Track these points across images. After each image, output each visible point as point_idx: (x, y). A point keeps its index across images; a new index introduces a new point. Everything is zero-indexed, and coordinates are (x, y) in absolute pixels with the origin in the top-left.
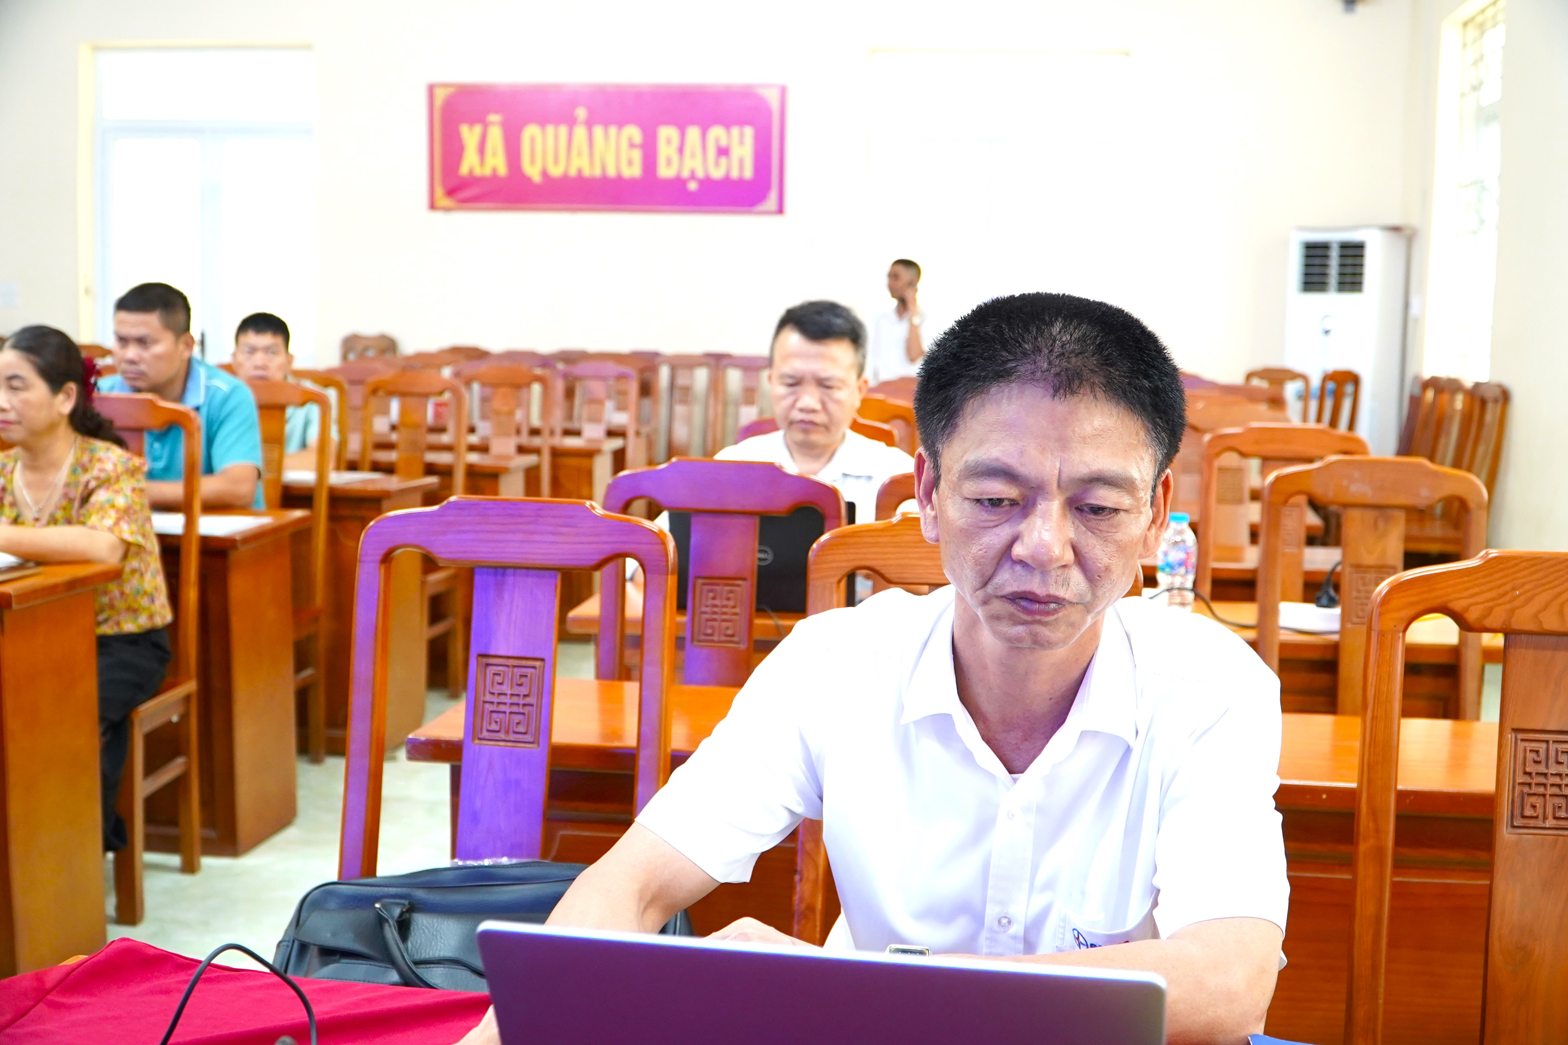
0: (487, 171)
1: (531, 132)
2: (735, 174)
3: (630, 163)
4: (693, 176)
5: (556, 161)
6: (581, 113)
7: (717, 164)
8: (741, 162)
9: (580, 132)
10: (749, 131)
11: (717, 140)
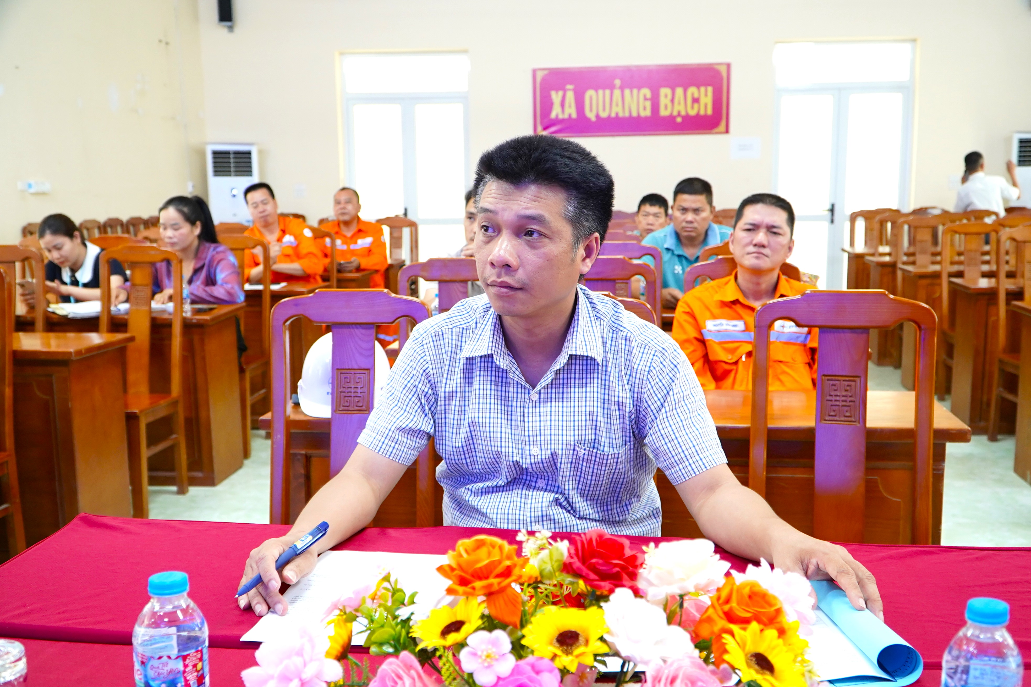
0: (566, 116)
1: (590, 93)
2: (702, 112)
3: (645, 109)
4: (679, 115)
5: (604, 109)
6: (618, 82)
7: (693, 107)
8: (706, 105)
9: (617, 93)
10: (710, 89)
11: (693, 94)
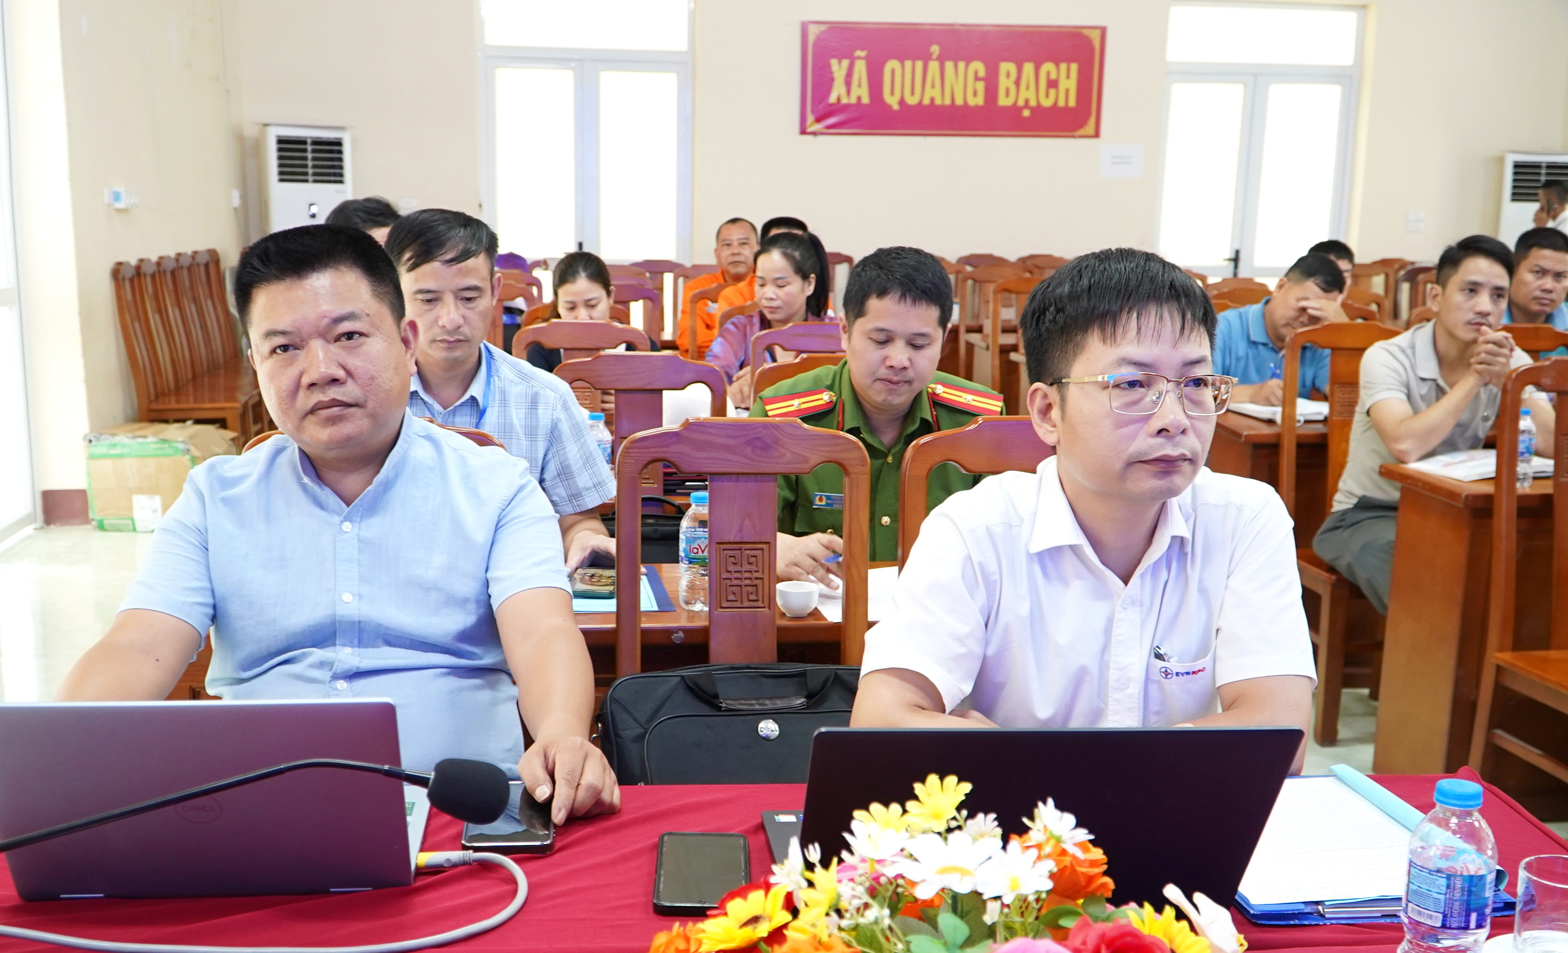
0: (853, 100)
1: (892, 65)
2: (1061, 103)
3: (975, 94)
4: (1027, 105)
5: (913, 93)
6: (935, 49)
7: (1047, 96)
8: (1067, 91)
9: (934, 66)
10: (1074, 67)
11: (1048, 73)
